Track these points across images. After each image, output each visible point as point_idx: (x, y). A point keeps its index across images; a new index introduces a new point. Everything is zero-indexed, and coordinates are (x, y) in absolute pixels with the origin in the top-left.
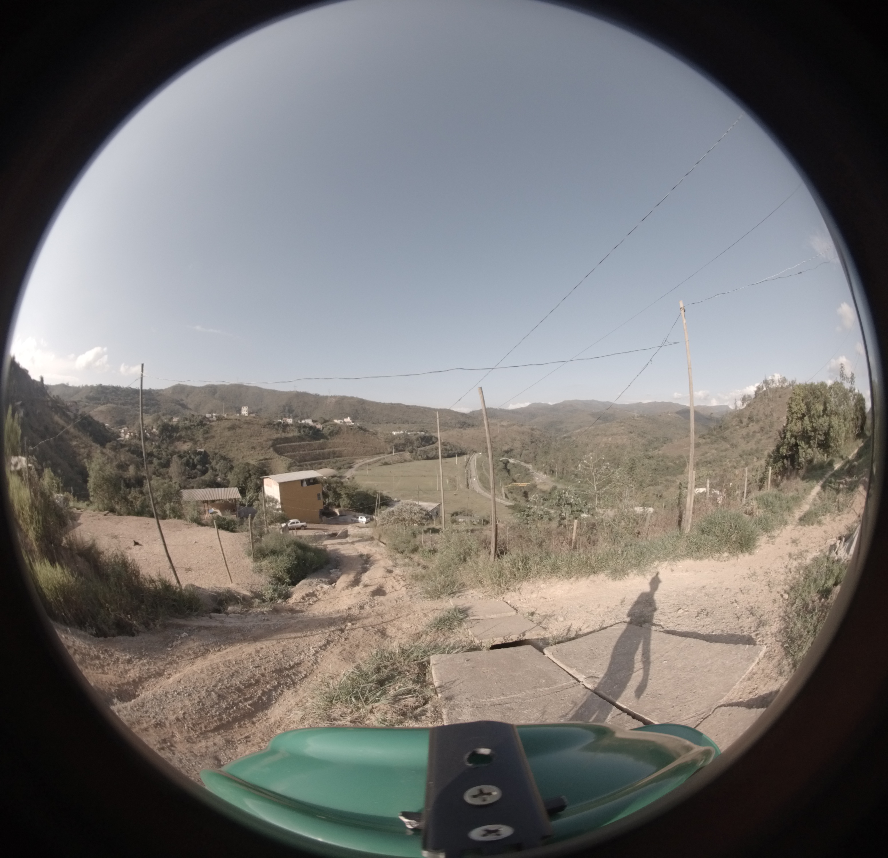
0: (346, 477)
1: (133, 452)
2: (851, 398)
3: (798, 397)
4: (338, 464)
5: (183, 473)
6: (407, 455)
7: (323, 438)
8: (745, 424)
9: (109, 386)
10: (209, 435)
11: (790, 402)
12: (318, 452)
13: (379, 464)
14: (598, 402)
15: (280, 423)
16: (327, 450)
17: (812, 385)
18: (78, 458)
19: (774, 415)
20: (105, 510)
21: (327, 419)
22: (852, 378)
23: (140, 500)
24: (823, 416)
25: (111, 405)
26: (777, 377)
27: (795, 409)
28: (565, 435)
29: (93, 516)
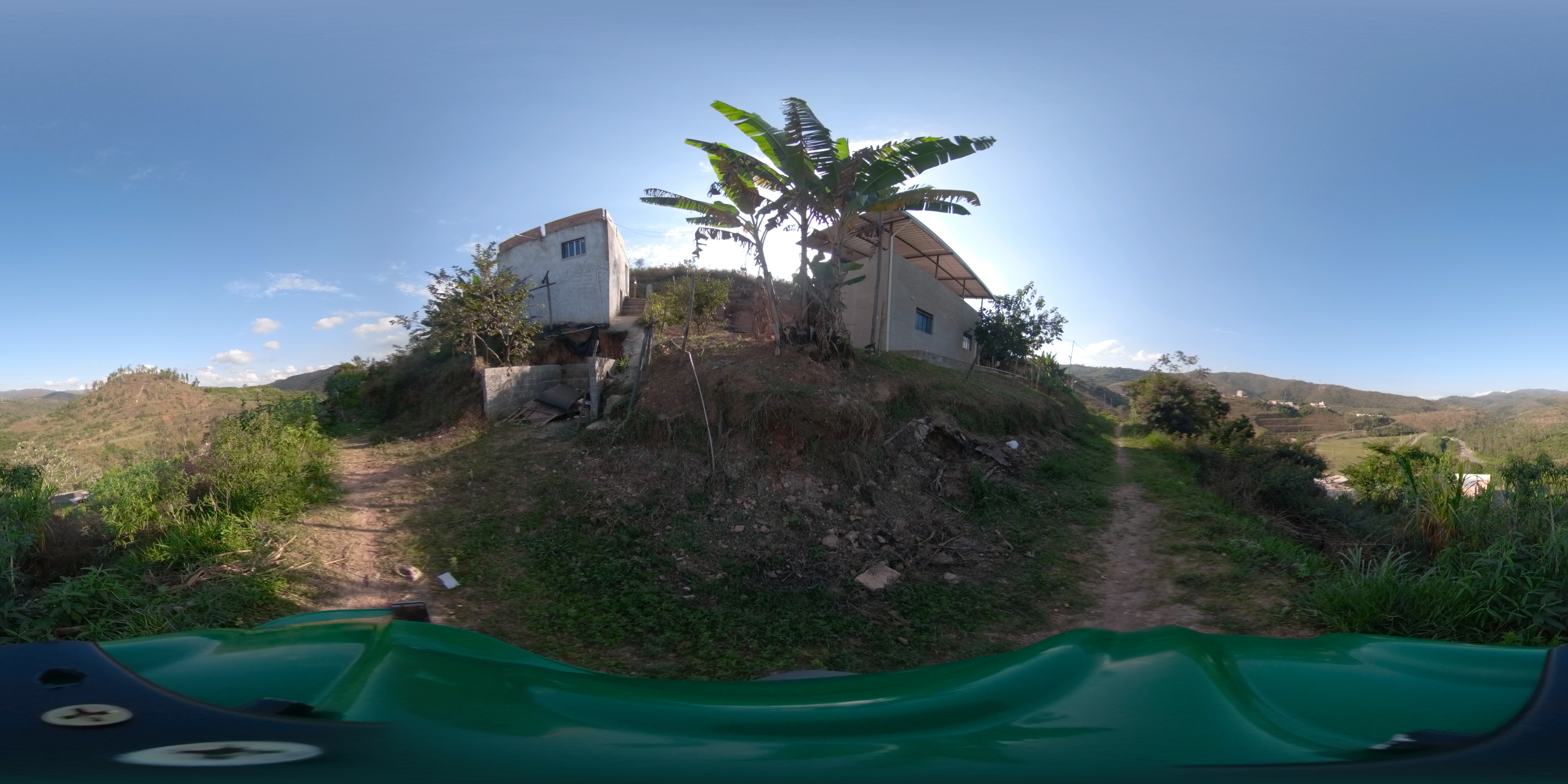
6: (1364, 433)
7: (1298, 416)
13: (1339, 437)
14: (1546, 390)
15: (1267, 403)
21: (1304, 402)
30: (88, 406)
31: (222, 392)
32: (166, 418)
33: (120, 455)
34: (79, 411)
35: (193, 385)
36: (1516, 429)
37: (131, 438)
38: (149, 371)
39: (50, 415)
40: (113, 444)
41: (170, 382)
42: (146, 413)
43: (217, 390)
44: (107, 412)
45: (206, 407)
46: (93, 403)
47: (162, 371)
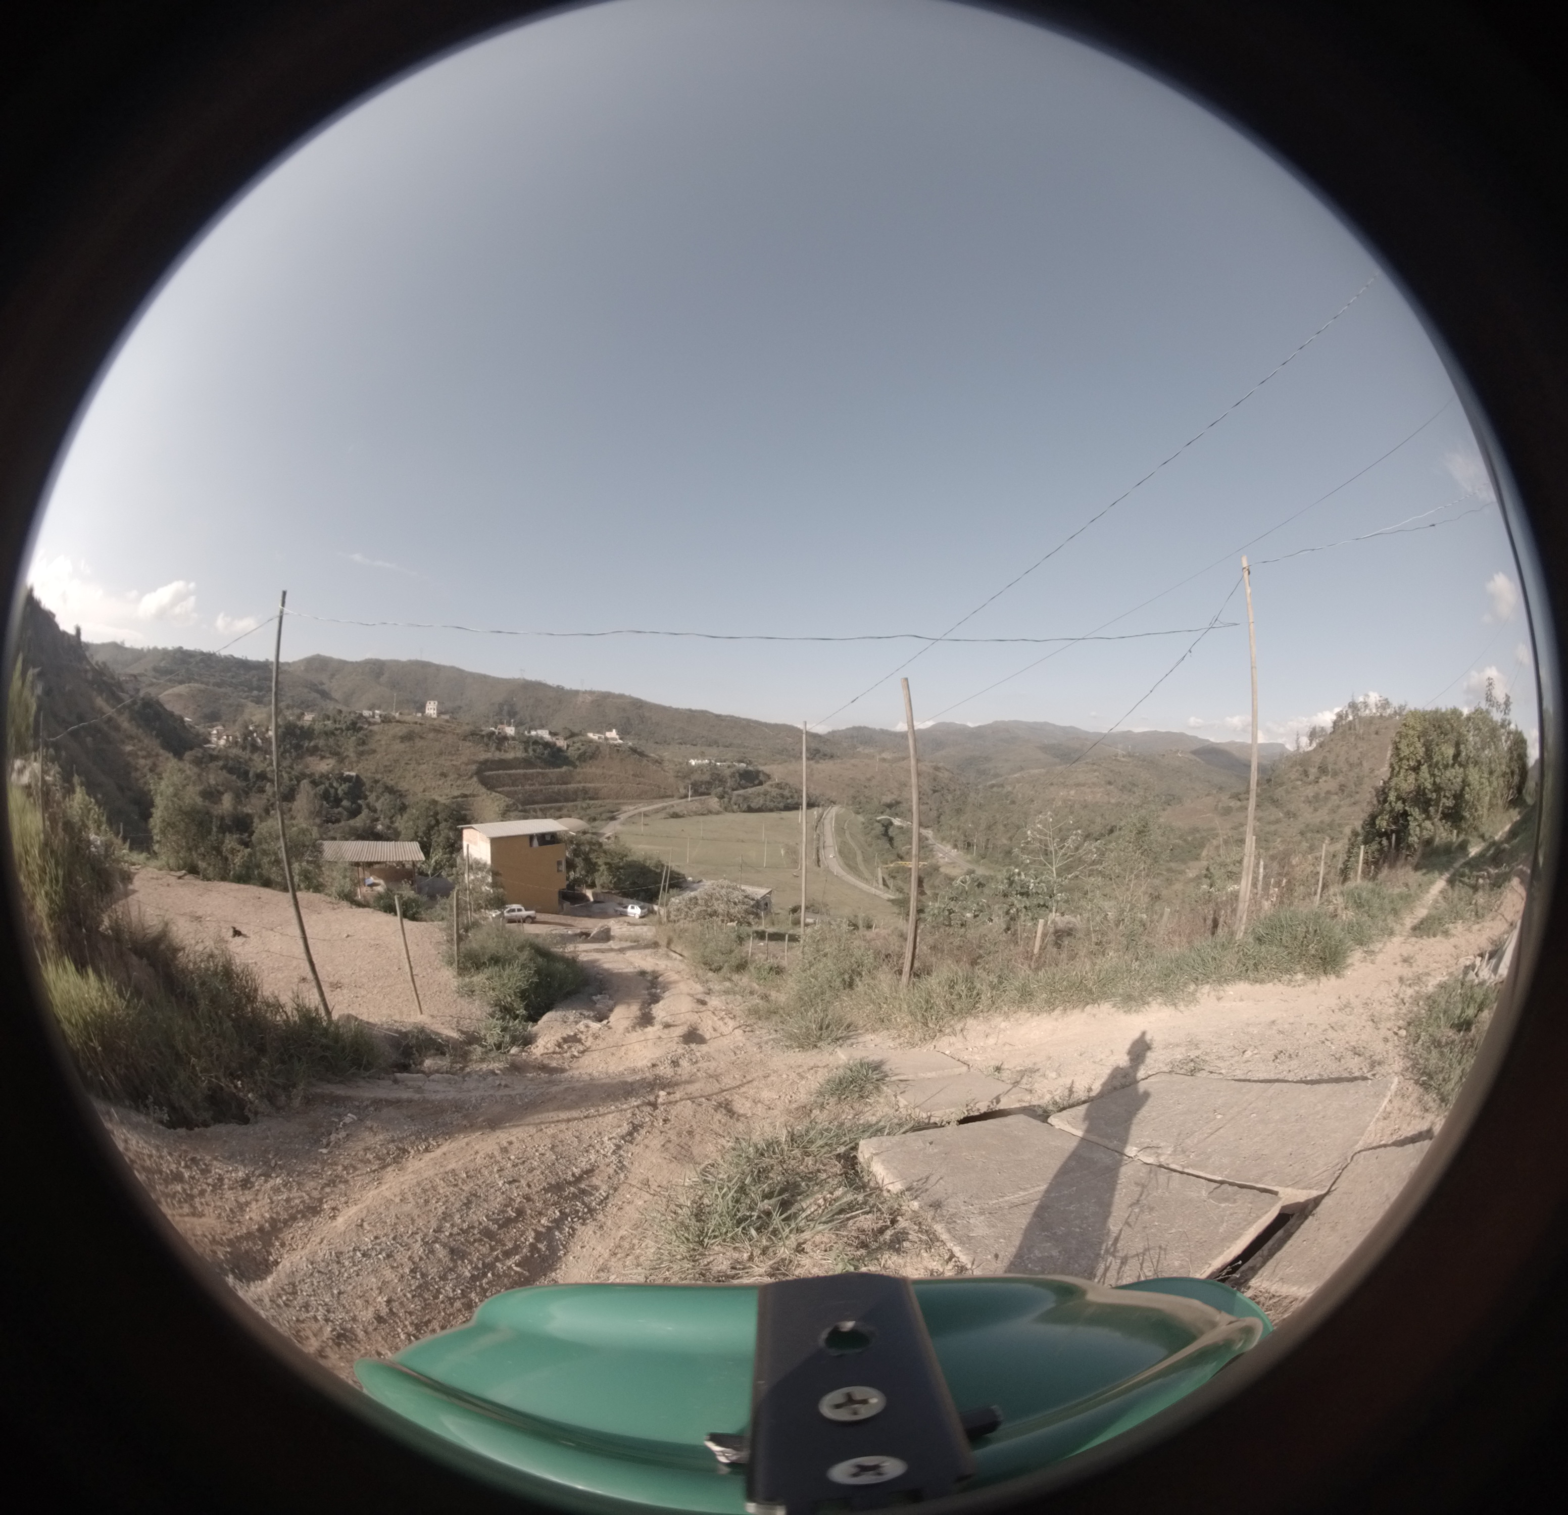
0: (604, 834)
1: (231, 771)
2: (1504, 738)
3: (1411, 732)
4: (592, 812)
5: (318, 814)
6: (713, 802)
7: (567, 764)
8: (1312, 777)
9: (195, 652)
10: (366, 748)
11: (1398, 740)
12: (556, 788)
13: (662, 815)
14: (1054, 725)
15: (493, 733)
16: (572, 786)
17: (1436, 711)
18: (133, 774)
19: (1365, 764)
20: (179, 869)
21: (576, 730)
22: (1507, 703)
23: (240, 855)
24: (1453, 765)
25: (196, 685)
26: (1374, 698)
27: (1405, 751)
28: (994, 782)
29: (157, 879)
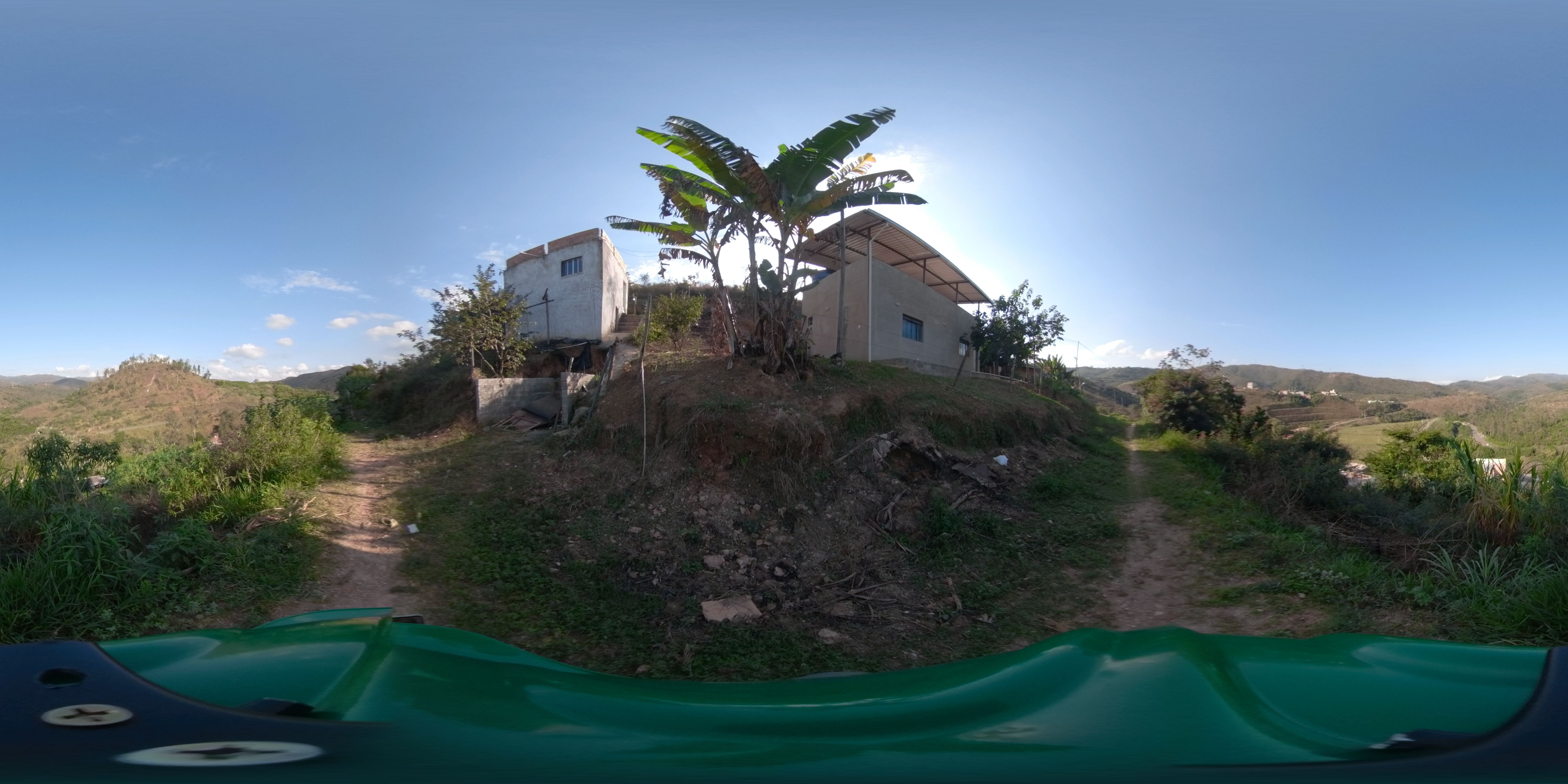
4: (1319, 425)
6: (1376, 419)
7: (1310, 405)
12: (1304, 415)
13: (1351, 425)
15: (1278, 393)
21: (1316, 390)
30: (99, 393)
31: (233, 386)
32: (176, 409)
33: (129, 444)
34: (89, 398)
35: (205, 377)
36: (1527, 413)
37: (140, 427)
38: (161, 360)
39: (61, 402)
40: (123, 432)
41: (181, 372)
42: (156, 403)
43: (228, 384)
44: (118, 400)
45: (216, 400)
46: (103, 391)
47: (174, 361)
